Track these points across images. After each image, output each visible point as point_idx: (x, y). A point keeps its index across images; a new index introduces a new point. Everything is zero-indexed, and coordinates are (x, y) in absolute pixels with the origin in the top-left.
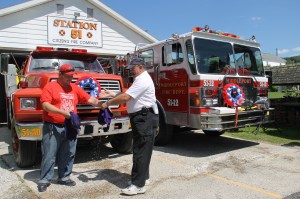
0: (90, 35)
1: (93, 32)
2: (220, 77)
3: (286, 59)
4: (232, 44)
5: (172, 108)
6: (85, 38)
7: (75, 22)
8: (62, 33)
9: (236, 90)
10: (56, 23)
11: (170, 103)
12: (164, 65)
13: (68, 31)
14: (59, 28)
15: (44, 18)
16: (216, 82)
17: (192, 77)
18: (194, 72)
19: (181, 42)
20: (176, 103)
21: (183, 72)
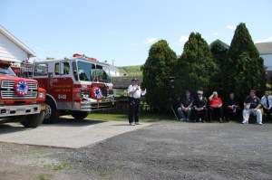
2: (90, 83)
3: (120, 68)
4: (95, 64)
5: (62, 100)
9: (98, 90)
11: (60, 97)
12: (57, 74)
17: (75, 82)
18: (77, 79)
20: (64, 97)
21: (70, 79)
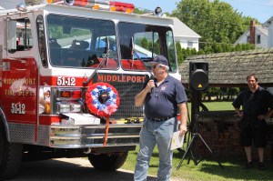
4: (116, 21)
5: (17, 117)
9: (107, 92)
11: (14, 108)
16: (78, 80)
17: (43, 72)
19: (29, 16)
20: (22, 109)
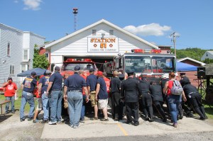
0: (111, 46)
1: (113, 43)
6: (108, 47)
7: (102, 39)
8: (95, 46)
10: (92, 41)
13: (99, 44)
14: (94, 43)
15: (86, 38)
